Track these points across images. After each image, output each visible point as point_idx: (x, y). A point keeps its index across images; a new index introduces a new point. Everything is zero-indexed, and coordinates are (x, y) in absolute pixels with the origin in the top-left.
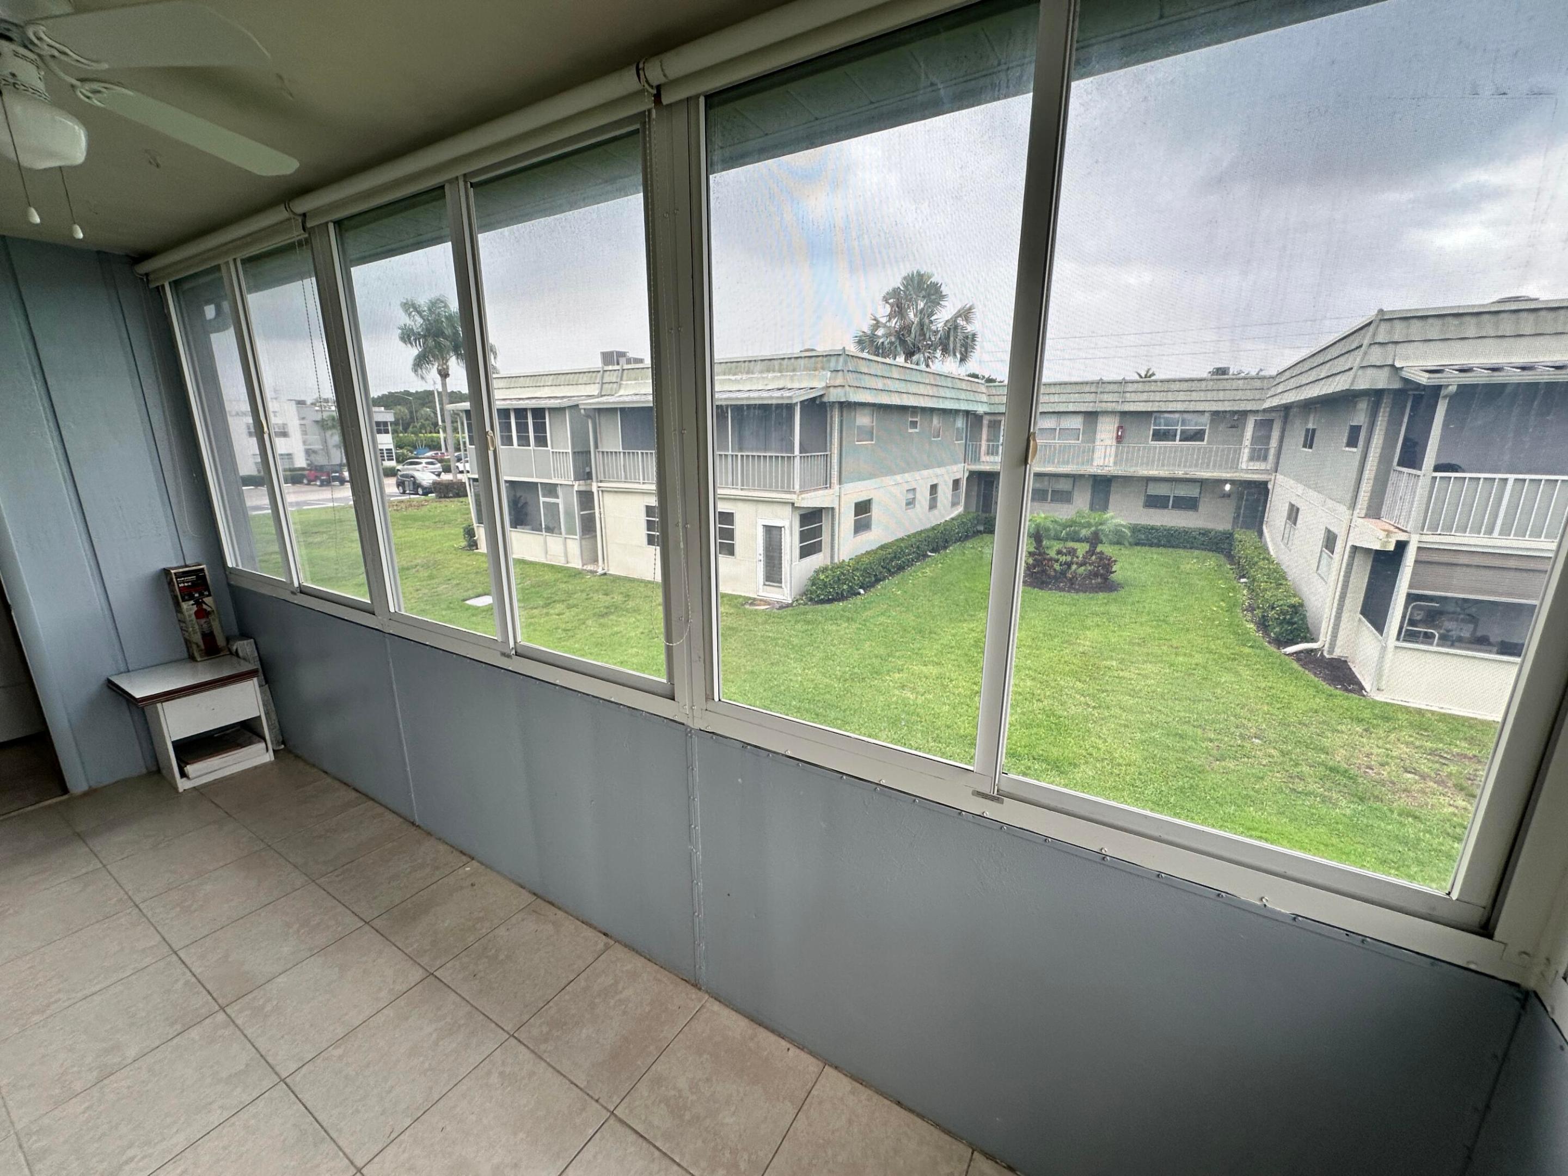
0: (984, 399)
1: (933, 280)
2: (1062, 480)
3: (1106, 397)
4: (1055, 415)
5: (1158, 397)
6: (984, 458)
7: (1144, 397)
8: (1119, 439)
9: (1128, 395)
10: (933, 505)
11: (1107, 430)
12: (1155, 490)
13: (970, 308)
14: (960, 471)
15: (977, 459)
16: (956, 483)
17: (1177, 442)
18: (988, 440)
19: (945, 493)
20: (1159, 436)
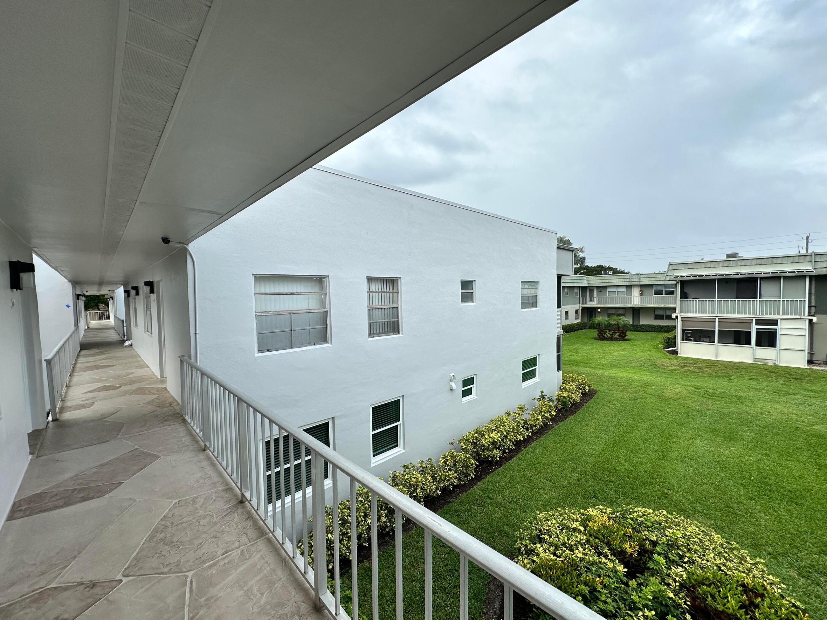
0: (586, 282)
1: (566, 238)
2: (620, 310)
3: (633, 280)
4: (615, 287)
5: (653, 279)
6: (588, 303)
7: (648, 279)
8: (641, 294)
9: (642, 279)
10: (567, 318)
11: (636, 292)
12: (658, 313)
13: (582, 248)
14: (579, 307)
15: (586, 303)
16: (577, 312)
17: (664, 295)
18: (590, 296)
19: (572, 315)
20: (656, 293)
